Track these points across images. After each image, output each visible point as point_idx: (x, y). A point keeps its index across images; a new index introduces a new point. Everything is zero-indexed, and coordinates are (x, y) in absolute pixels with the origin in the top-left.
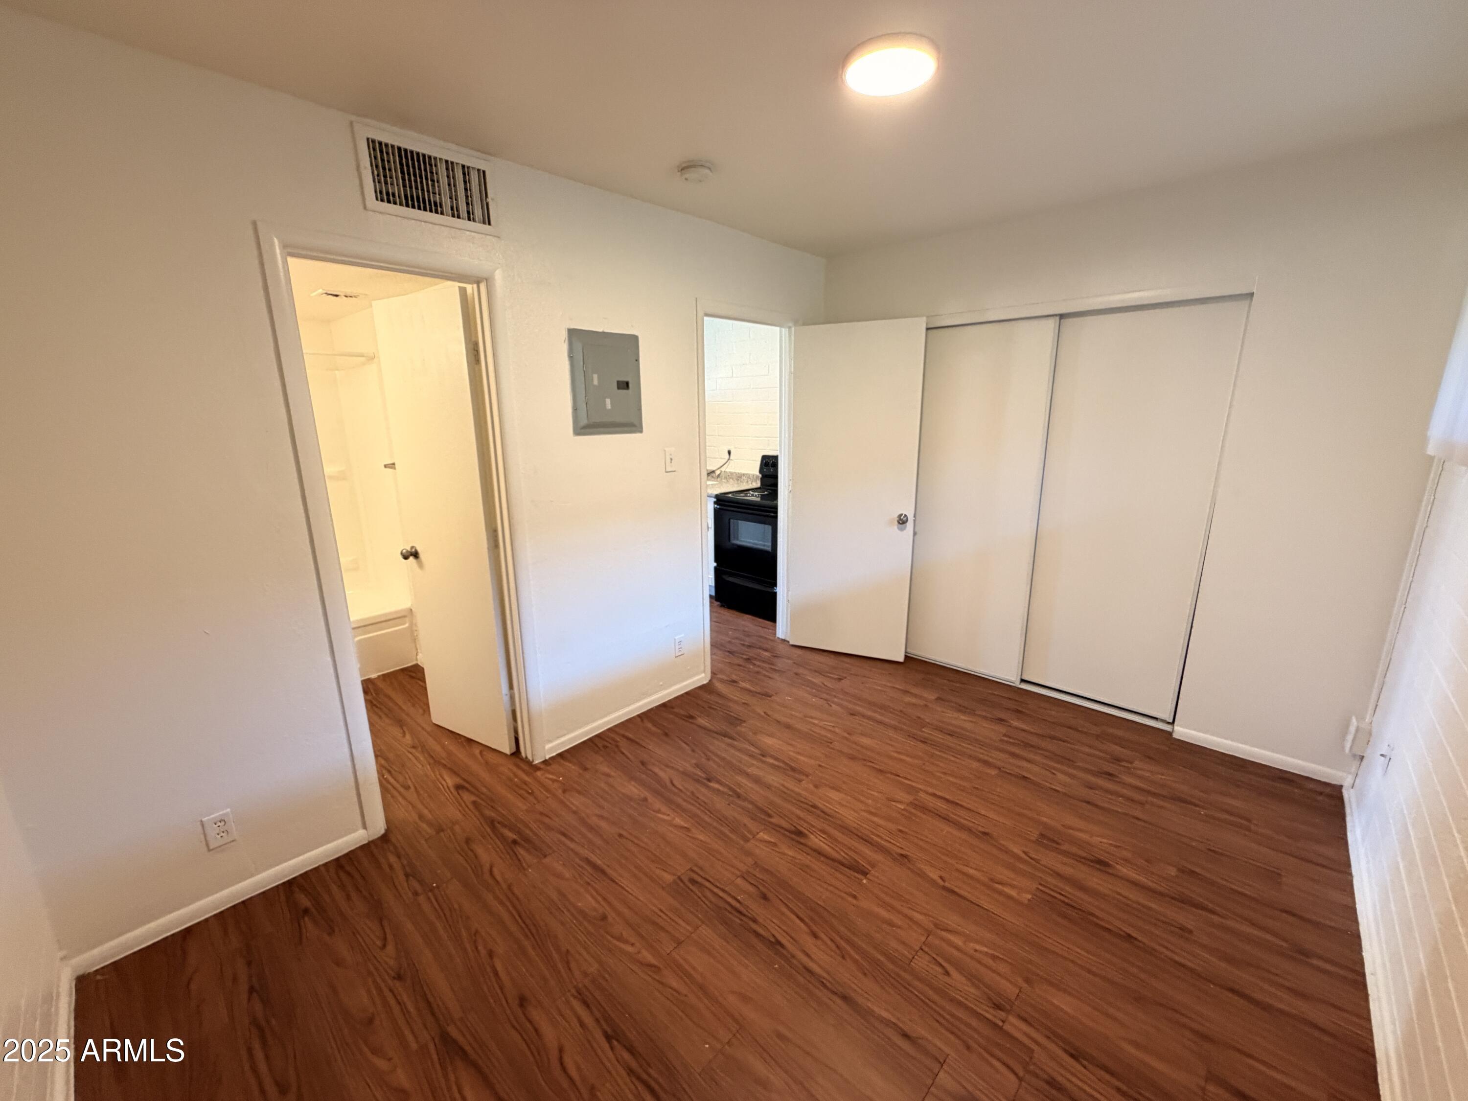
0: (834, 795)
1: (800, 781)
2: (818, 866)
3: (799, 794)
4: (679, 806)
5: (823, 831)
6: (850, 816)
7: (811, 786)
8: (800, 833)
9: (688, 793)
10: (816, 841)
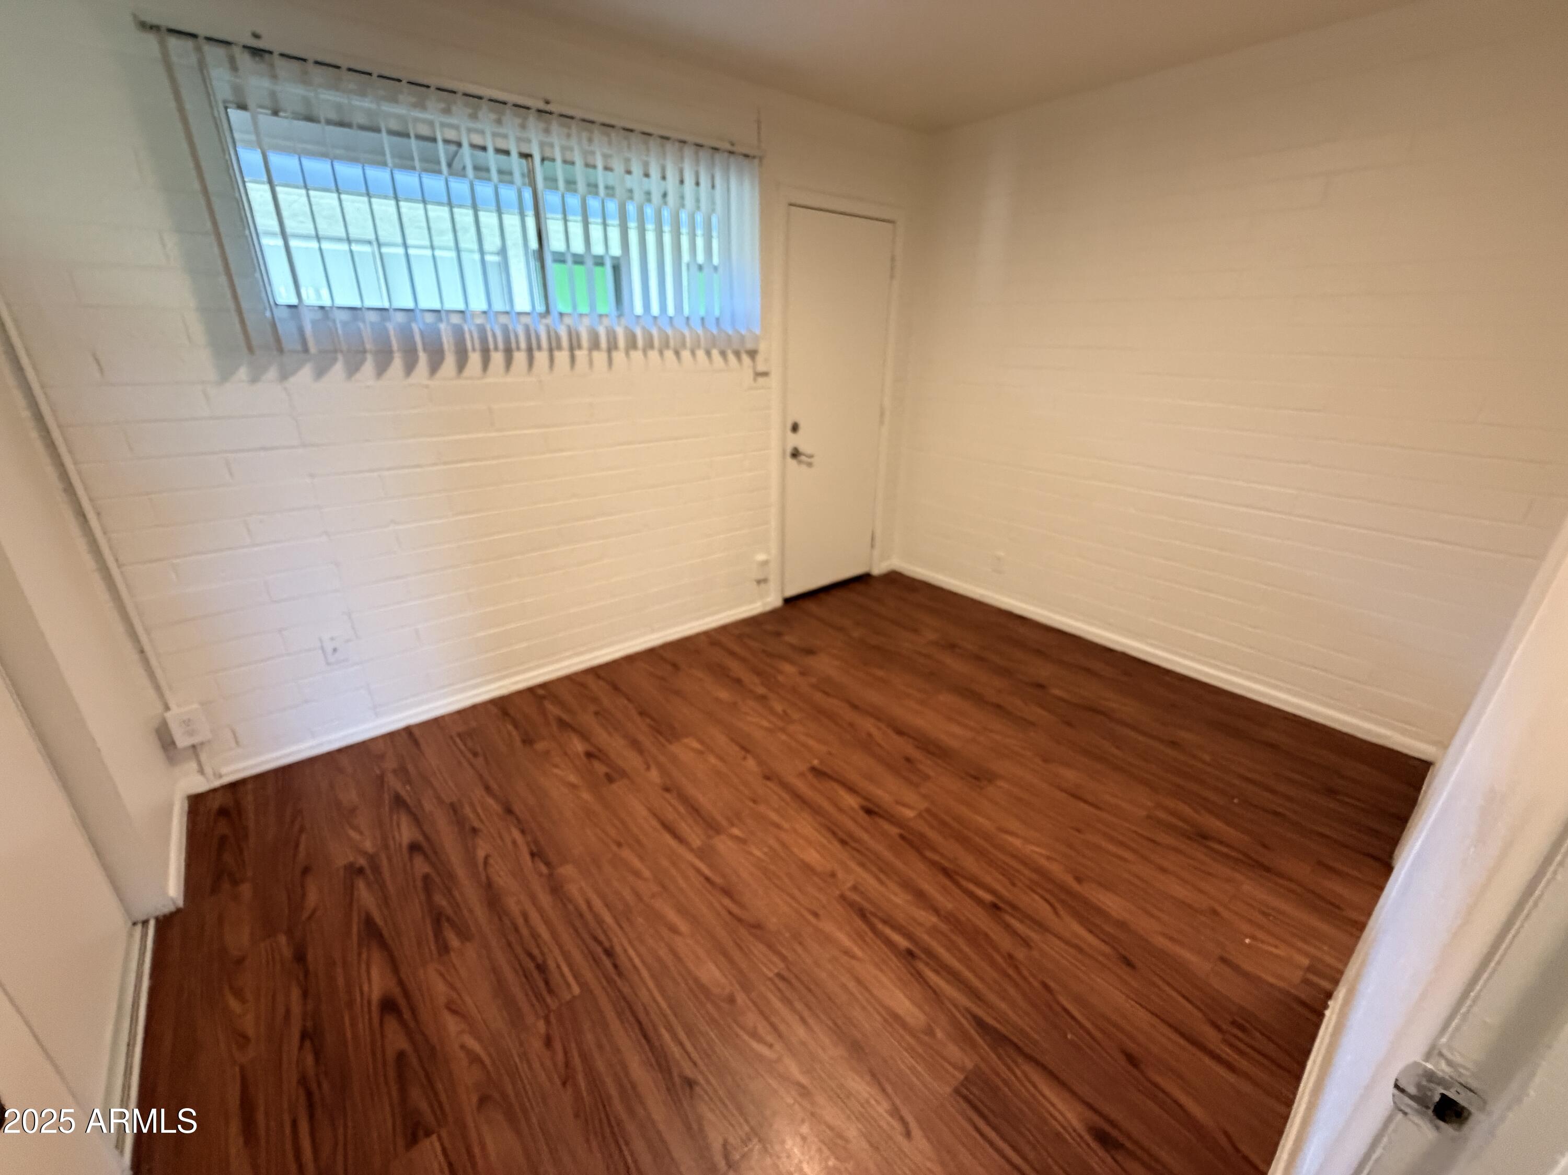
0: (812, 856)
1: (855, 888)
2: (853, 777)
3: (862, 865)
4: (1025, 864)
5: (841, 810)
6: (805, 825)
7: (841, 874)
8: (869, 812)
9: (1020, 884)
10: (851, 801)
